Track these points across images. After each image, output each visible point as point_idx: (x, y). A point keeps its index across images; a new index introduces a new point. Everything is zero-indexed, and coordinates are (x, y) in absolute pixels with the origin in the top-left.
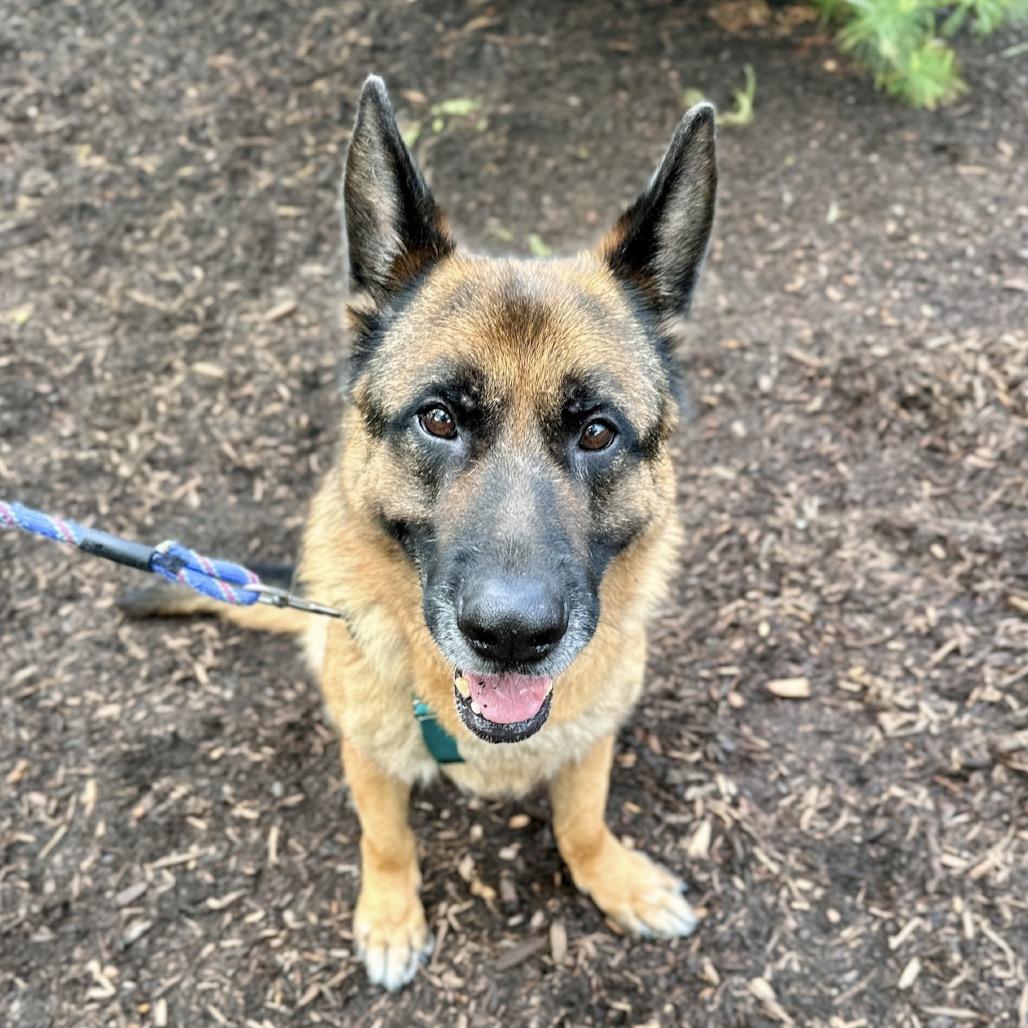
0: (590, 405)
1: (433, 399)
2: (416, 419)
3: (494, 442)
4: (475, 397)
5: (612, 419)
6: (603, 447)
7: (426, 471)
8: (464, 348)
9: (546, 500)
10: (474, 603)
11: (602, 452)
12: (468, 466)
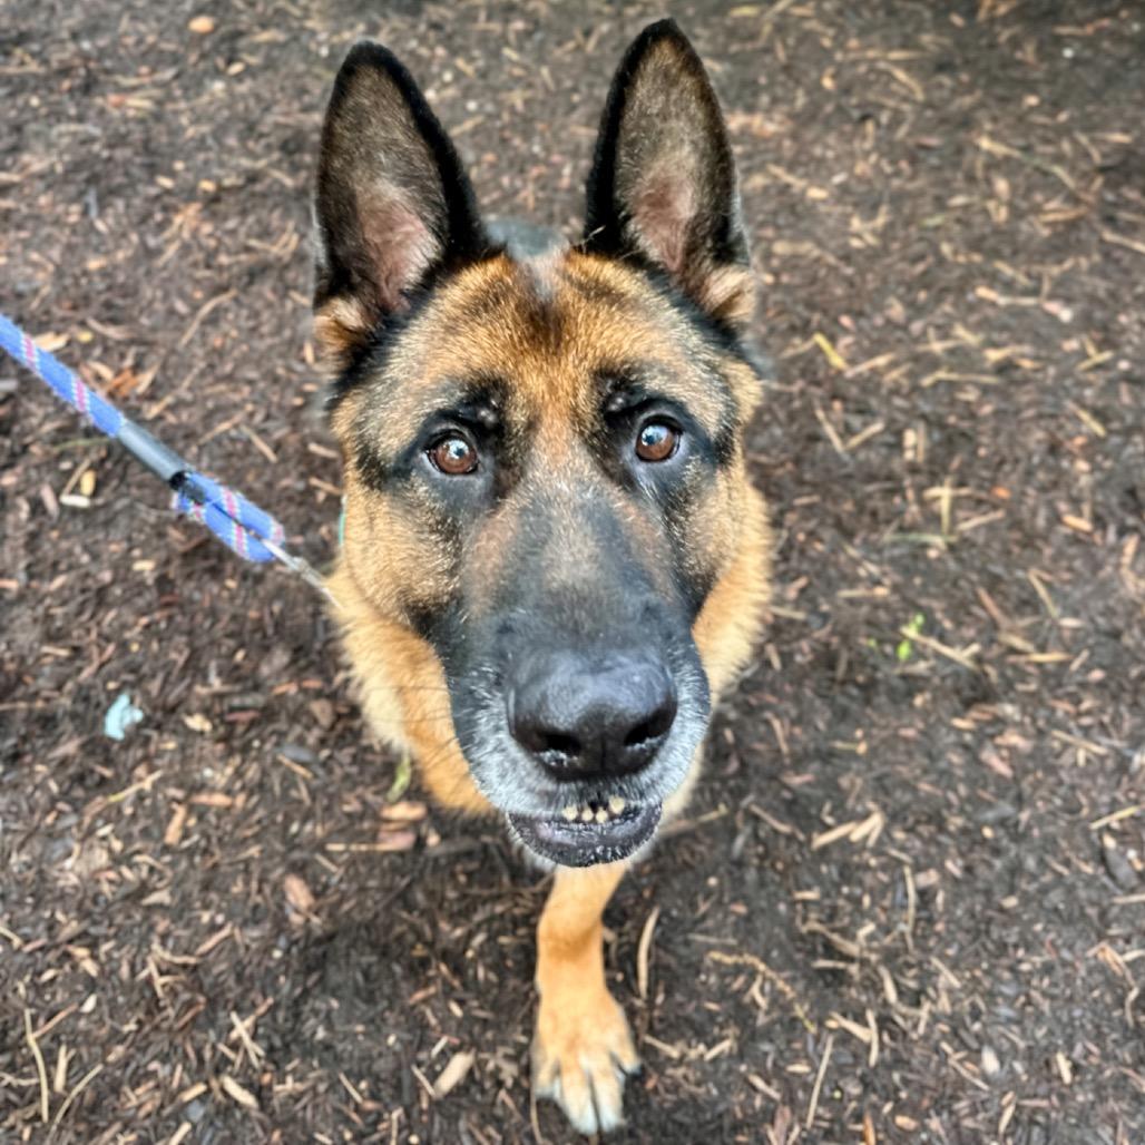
0: (636, 400)
1: (444, 426)
2: (424, 456)
3: (523, 473)
4: (498, 411)
5: (669, 413)
6: (668, 456)
7: (443, 522)
8: (477, 361)
9: (609, 530)
10: (535, 693)
11: (669, 463)
12: (496, 507)
